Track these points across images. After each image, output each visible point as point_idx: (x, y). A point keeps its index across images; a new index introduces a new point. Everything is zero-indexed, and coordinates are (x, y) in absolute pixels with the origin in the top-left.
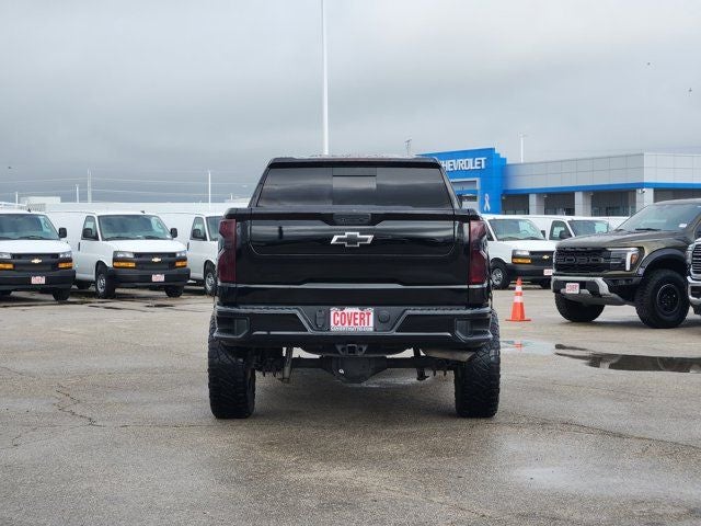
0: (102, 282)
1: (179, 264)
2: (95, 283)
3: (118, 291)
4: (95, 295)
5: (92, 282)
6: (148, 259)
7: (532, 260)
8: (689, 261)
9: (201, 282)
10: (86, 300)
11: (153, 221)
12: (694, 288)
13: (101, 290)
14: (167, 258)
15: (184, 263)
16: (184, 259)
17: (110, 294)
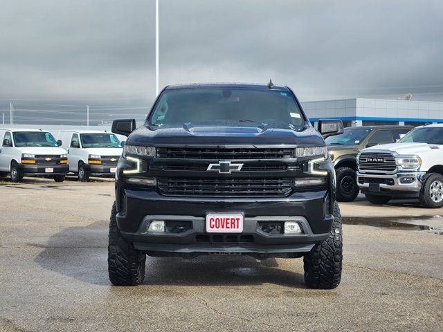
0: (14, 173)
1: (62, 162)
2: (10, 172)
3: (24, 178)
4: (10, 180)
5: (9, 172)
6: (43, 159)
8: (358, 162)
9: (76, 173)
10: (5, 183)
11: (47, 135)
12: (360, 178)
13: (14, 178)
14: (55, 158)
15: (65, 162)
16: (66, 159)
17: (19, 180)
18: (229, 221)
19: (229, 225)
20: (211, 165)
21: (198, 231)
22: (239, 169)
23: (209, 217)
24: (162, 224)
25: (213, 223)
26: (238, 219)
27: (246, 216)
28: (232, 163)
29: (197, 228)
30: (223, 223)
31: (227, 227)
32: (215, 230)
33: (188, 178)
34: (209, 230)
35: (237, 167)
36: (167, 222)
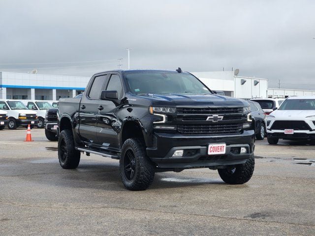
7: (27, 118)
18: (219, 148)
19: (219, 150)
20: (209, 117)
21: (203, 155)
22: (222, 119)
23: (210, 146)
24: (182, 151)
25: (212, 149)
26: (224, 147)
27: (227, 145)
28: (219, 116)
29: (202, 153)
30: (216, 149)
31: (218, 151)
32: (212, 153)
33: (195, 125)
34: (209, 153)
35: (221, 118)
36: (185, 150)
